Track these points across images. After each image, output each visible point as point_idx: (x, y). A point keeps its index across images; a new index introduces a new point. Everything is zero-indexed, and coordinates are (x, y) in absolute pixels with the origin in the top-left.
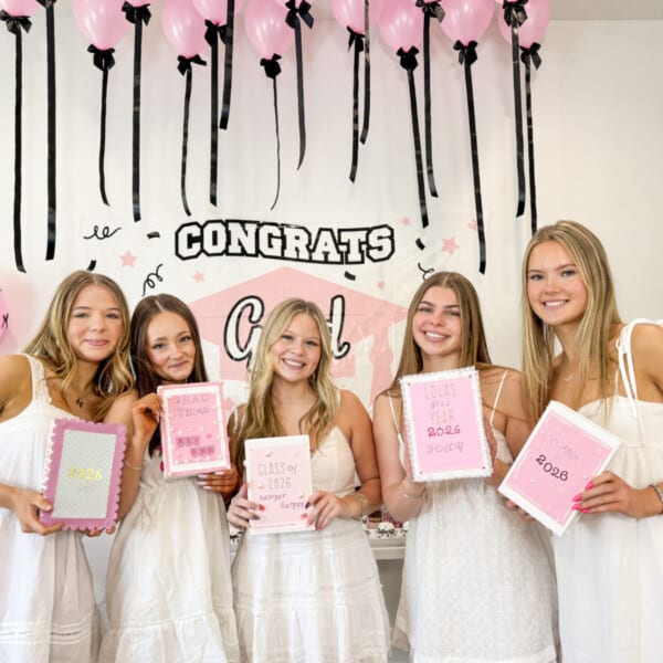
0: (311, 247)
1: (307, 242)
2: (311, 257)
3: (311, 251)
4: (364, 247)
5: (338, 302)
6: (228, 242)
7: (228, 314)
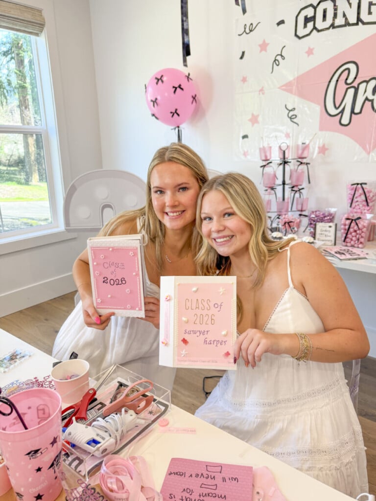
6: (335, 16)
7: (329, 80)
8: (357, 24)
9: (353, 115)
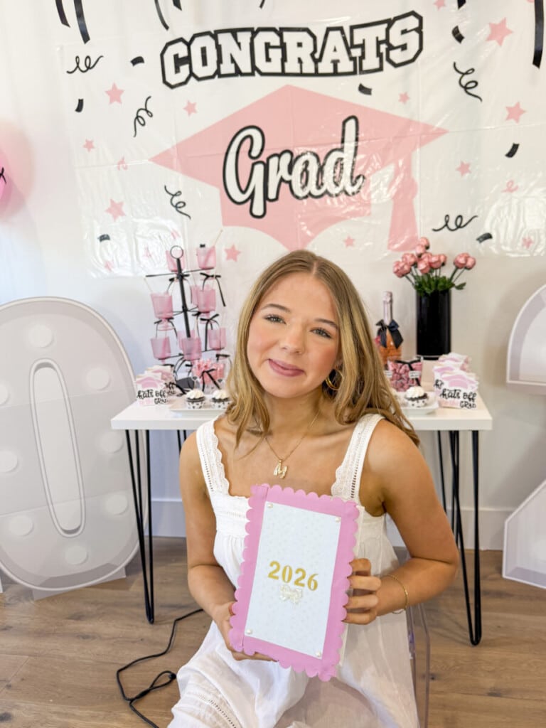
0: (317, 56)
1: (311, 49)
2: (316, 69)
3: (316, 61)
4: (383, 48)
5: (351, 125)
6: (220, 61)
7: (225, 151)
8: (252, 74)
9: (268, 203)
